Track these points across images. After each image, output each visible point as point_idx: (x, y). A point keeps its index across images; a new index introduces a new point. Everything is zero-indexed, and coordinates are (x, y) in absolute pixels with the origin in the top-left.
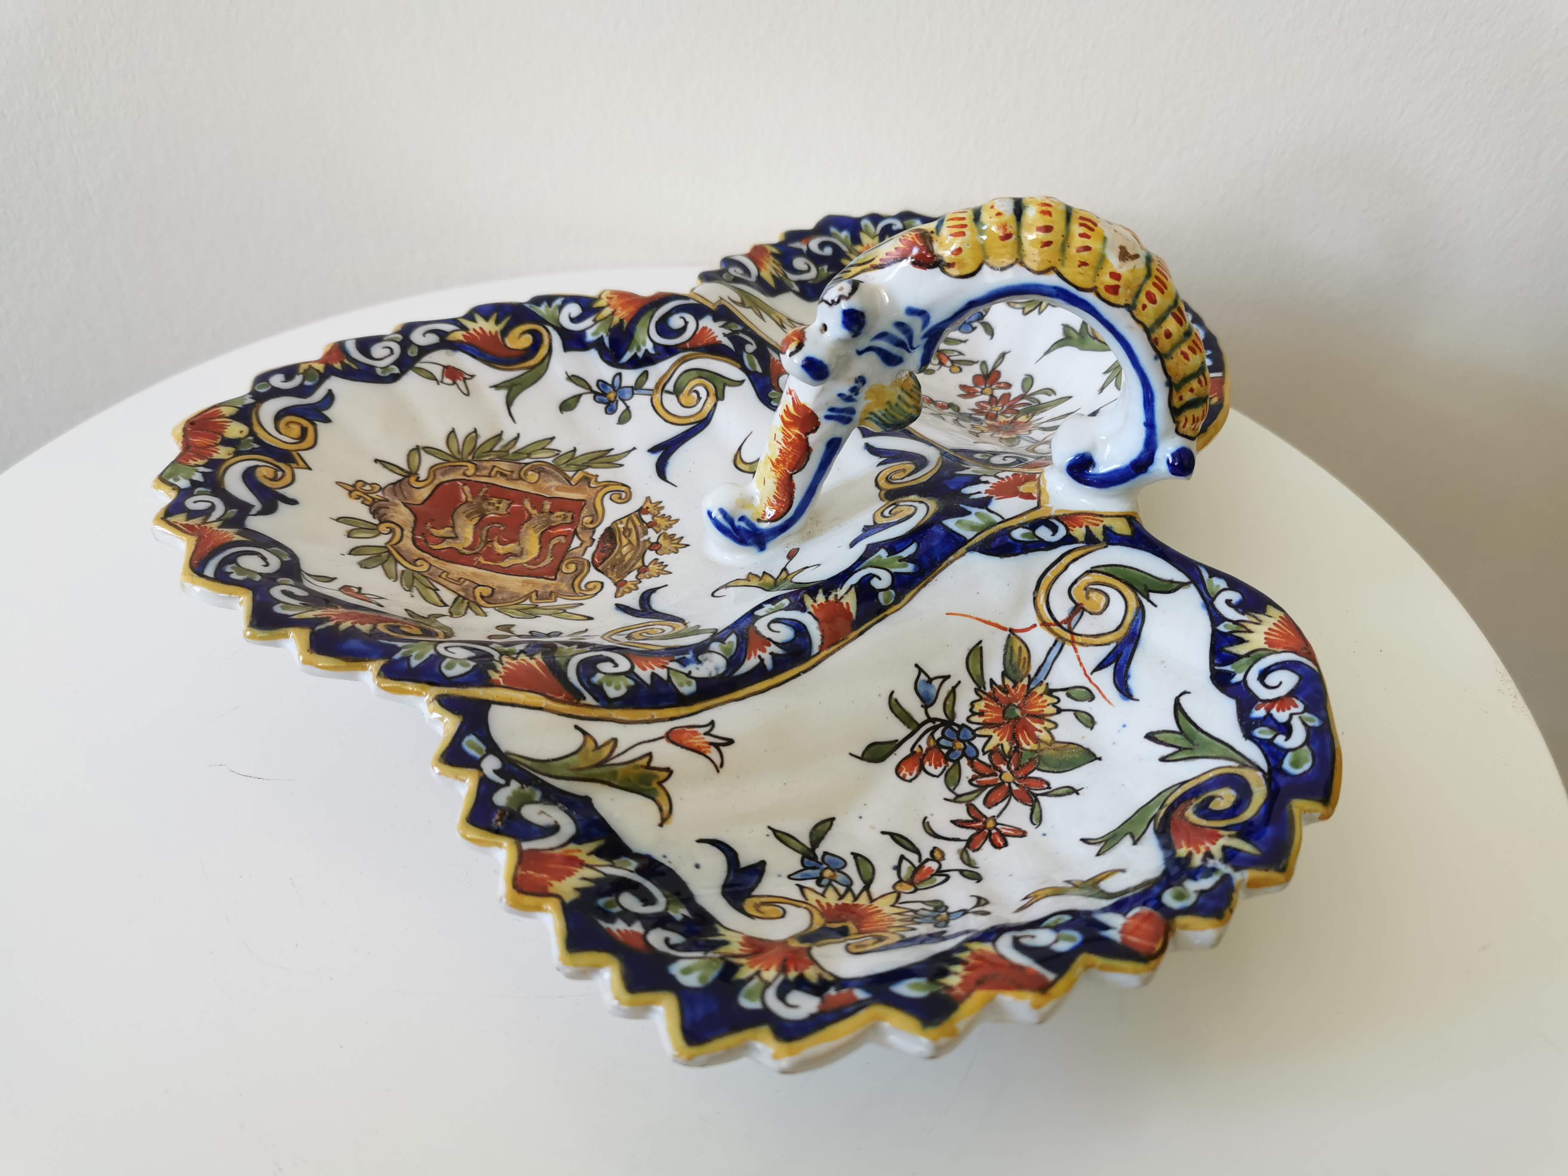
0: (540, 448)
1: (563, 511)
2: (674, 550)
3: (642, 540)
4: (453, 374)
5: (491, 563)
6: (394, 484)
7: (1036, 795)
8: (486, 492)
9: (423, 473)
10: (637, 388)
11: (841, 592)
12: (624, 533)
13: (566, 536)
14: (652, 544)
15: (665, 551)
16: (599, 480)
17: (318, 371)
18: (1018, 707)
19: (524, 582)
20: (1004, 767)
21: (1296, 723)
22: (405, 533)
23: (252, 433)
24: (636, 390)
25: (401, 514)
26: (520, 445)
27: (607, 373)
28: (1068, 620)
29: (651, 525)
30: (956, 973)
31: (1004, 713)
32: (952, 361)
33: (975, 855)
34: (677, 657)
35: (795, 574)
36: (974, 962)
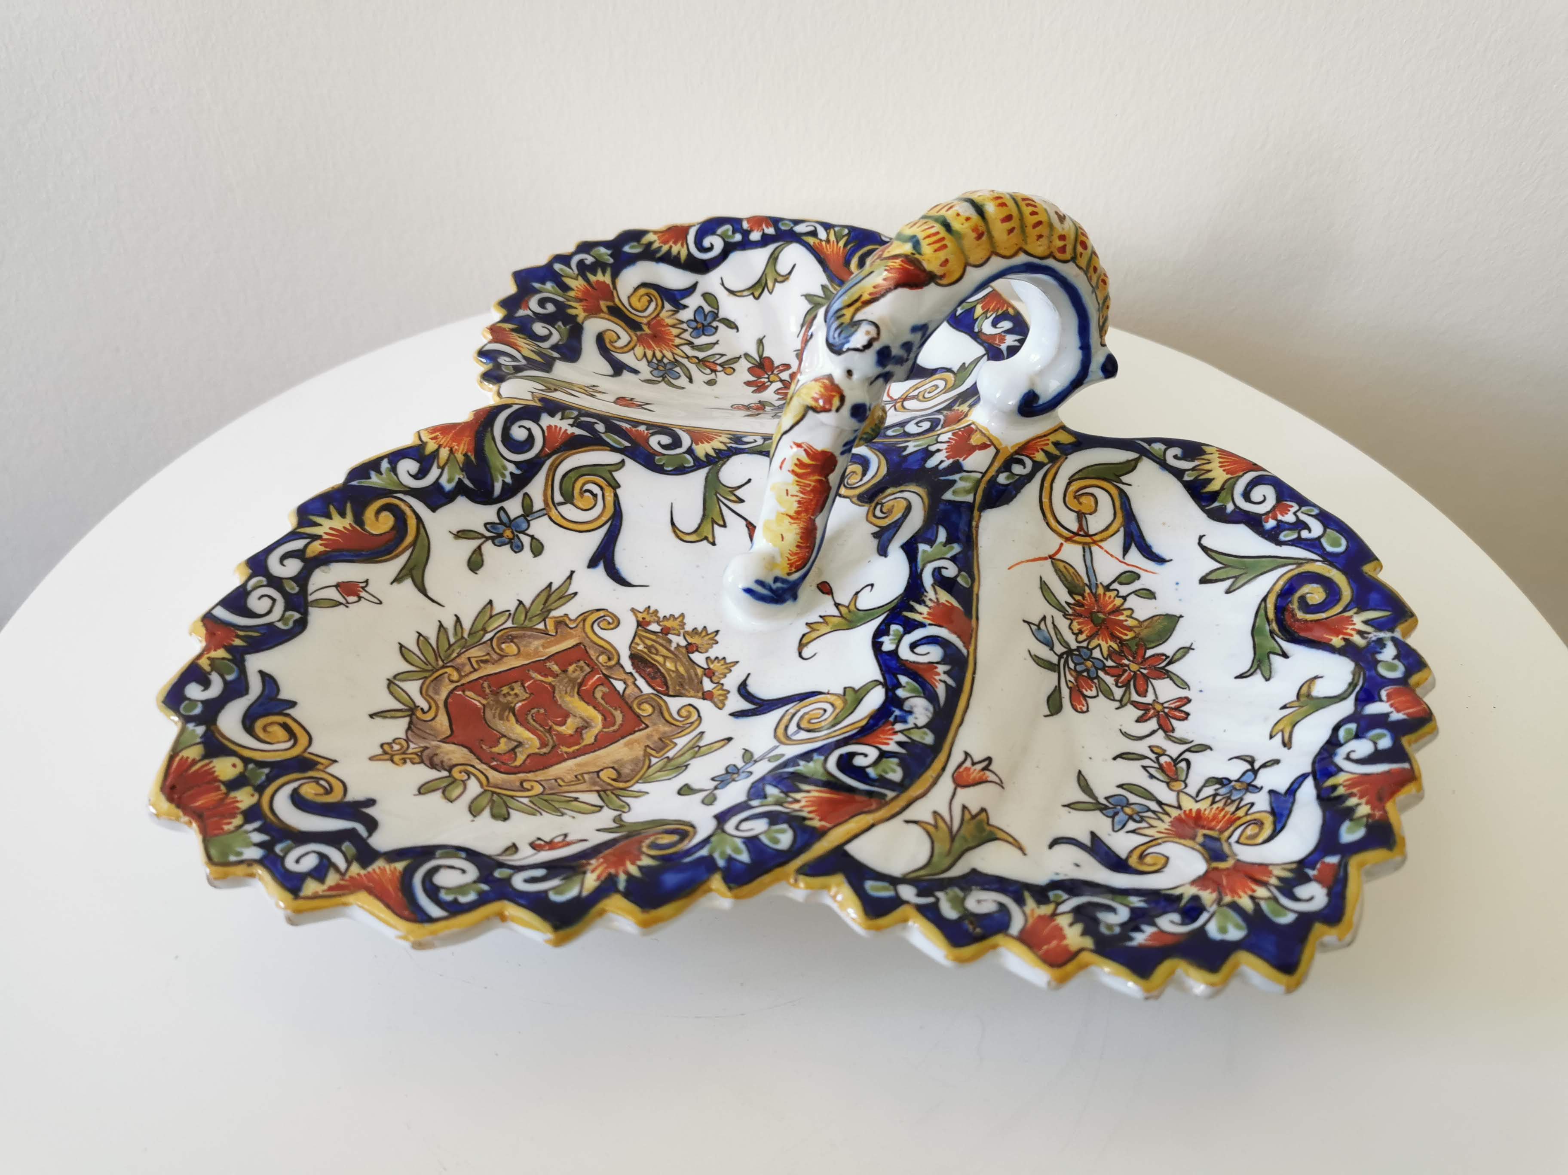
0: (487, 618)
1: (573, 663)
2: (712, 642)
3: (672, 649)
4: (349, 589)
5: (577, 747)
6: (409, 728)
7: (1163, 668)
8: (490, 687)
9: (422, 703)
10: (528, 512)
11: (930, 595)
12: (650, 652)
13: (602, 684)
14: (686, 647)
15: (705, 647)
16: (573, 617)
17: (224, 659)
18: (1098, 612)
19: (626, 745)
20: (1126, 662)
21: (1303, 517)
22: (479, 767)
23: (246, 761)
24: (528, 516)
25: (453, 752)
26: (467, 624)
27: (489, 513)
28: (1081, 528)
29: (665, 631)
30: (1358, 805)
31: (1092, 621)
32: (720, 365)
33: (1177, 734)
34: (892, 719)
35: (853, 603)
36: (1355, 790)
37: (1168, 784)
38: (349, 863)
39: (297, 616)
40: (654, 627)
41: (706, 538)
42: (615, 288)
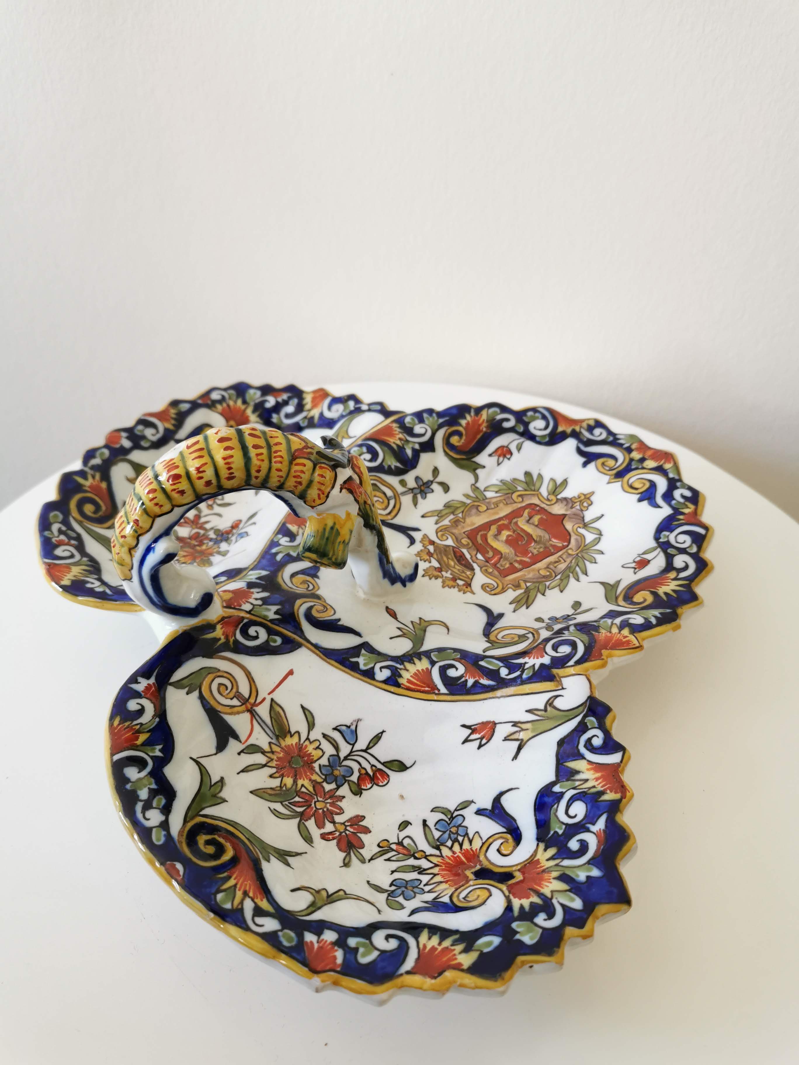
0: (561, 585)
1: (507, 568)
3: (450, 571)
4: (642, 563)
6: (583, 518)
8: (550, 550)
9: (582, 531)
12: (463, 570)
13: (490, 558)
14: (442, 571)
16: (510, 590)
17: (682, 509)
21: (56, 533)
22: (545, 505)
23: (643, 468)
25: (559, 510)
26: (572, 580)
29: (454, 579)
32: (393, 850)
36: (169, 418)
38: (581, 432)
39: (661, 540)
40: (460, 583)
41: (426, 621)
42: (506, 897)
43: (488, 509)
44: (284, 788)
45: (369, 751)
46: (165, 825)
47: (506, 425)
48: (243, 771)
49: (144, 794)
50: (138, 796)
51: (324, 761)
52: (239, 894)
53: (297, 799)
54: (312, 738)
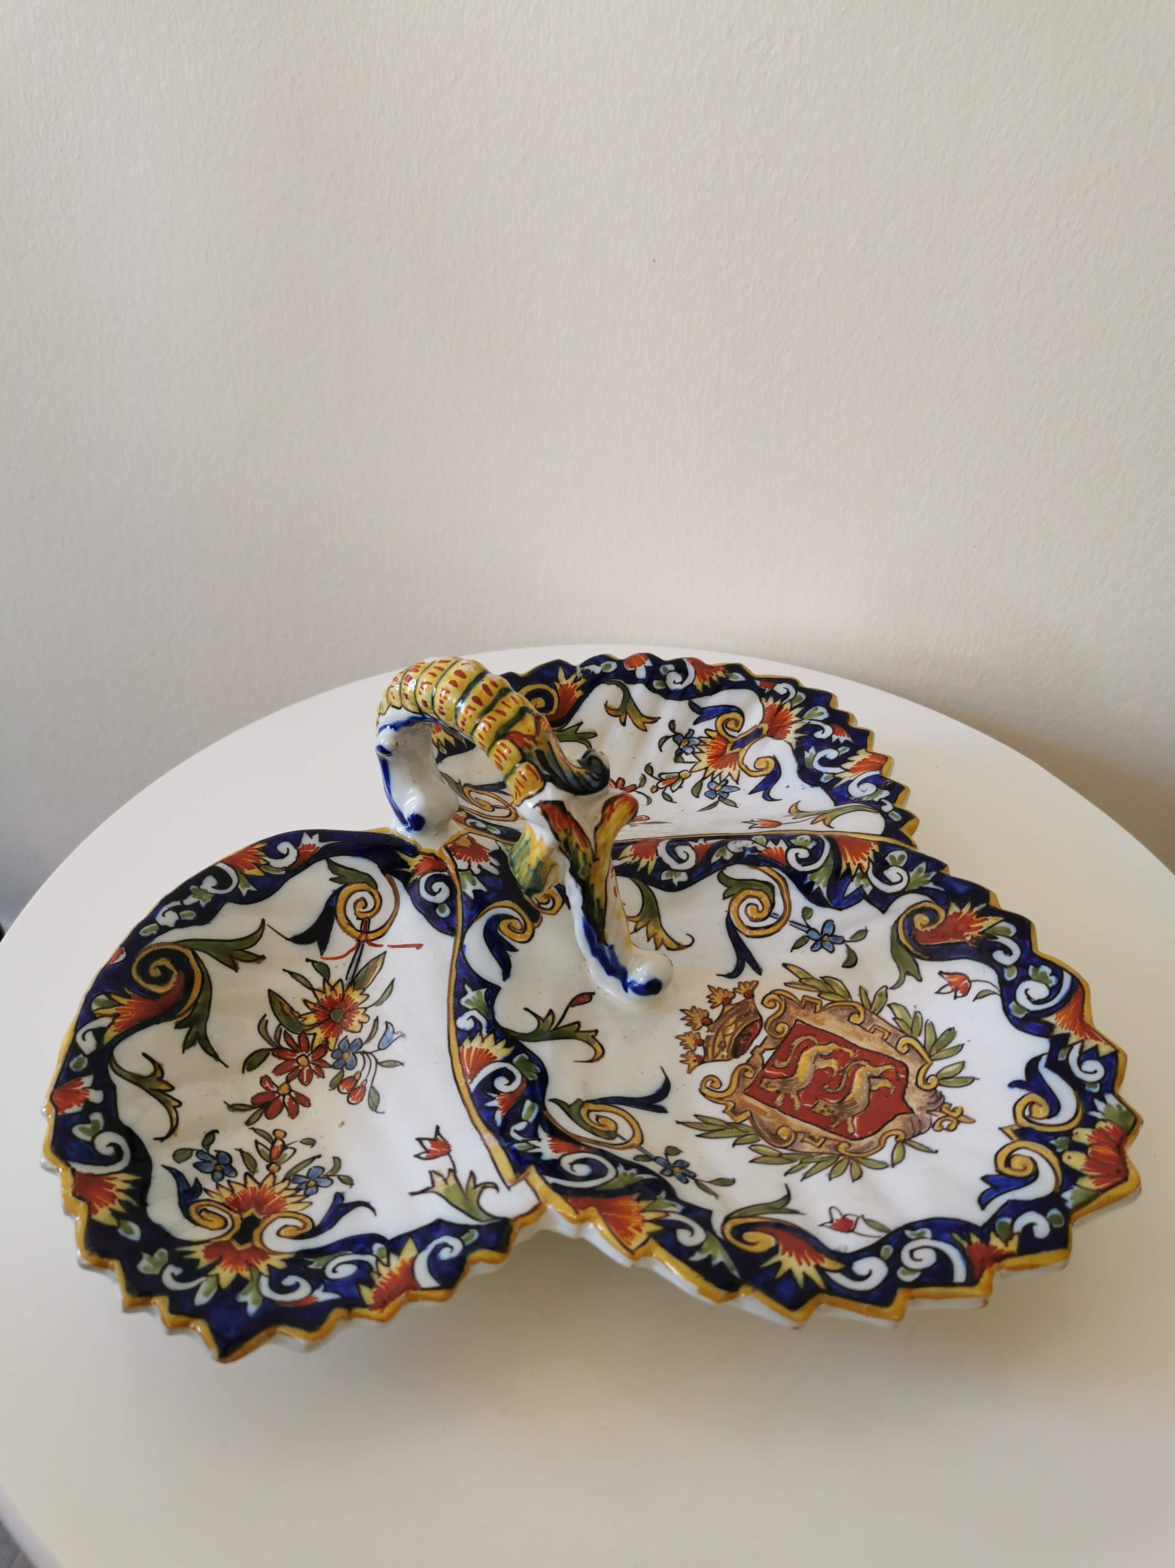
0: (766, 1158)
1: (767, 1091)
2: (694, 1011)
3: (714, 1034)
4: (845, 1226)
5: (845, 1049)
6: (920, 1133)
8: (833, 1123)
9: (891, 1142)
11: (629, 860)
12: (725, 1046)
13: (773, 1066)
14: (707, 1026)
15: (701, 1013)
16: (723, 1107)
17: (997, 1235)
19: (822, 1024)
22: (914, 1081)
23: (1059, 1156)
25: (916, 1100)
26: (788, 1166)
29: (700, 1043)
32: (273, 1143)
33: (637, 783)
34: (756, 854)
35: (633, 919)
36: (707, 677)
37: (683, 780)
38: (1072, 1046)
40: (700, 1051)
41: (593, 1037)
42: (208, 1241)
43: (859, 1025)
44: (300, 1020)
45: (378, 1066)
46: (164, 929)
47: (999, 956)
48: (291, 973)
49: (190, 901)
50: (186, 898)
51: (352, 1037)
52: (113, 1011)
53: (295, 1037)
54: (368, 1012)
